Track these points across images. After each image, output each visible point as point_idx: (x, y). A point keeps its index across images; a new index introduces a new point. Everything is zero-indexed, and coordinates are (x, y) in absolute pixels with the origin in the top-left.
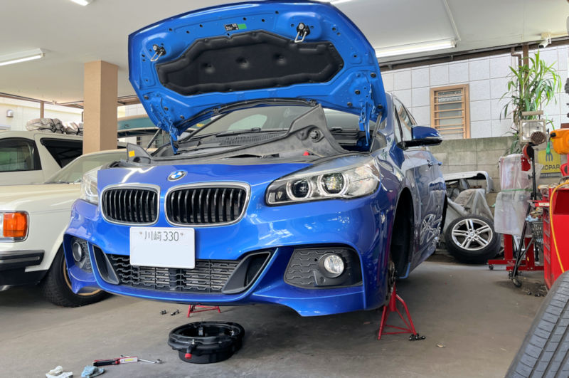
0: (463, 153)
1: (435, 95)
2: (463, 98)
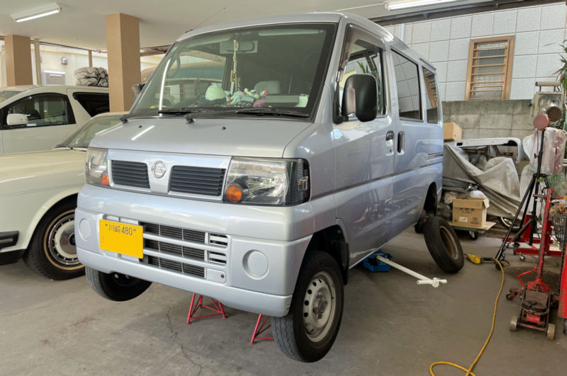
0: (497, 115)
1: (475, 47)
2: (506, 51)
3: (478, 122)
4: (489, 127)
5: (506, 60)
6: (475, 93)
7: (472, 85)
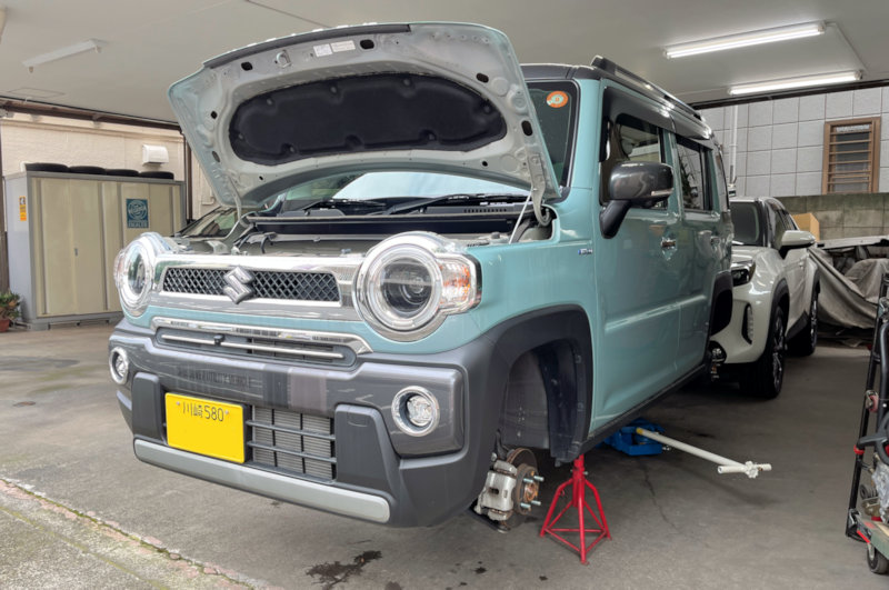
0: (864, 212)
1: (832, 131)
2: (871, 135)
3: (841, 220)
4: (856, 225)
5: (871, 145)
6: (834, 185)
7: (830, 176)
